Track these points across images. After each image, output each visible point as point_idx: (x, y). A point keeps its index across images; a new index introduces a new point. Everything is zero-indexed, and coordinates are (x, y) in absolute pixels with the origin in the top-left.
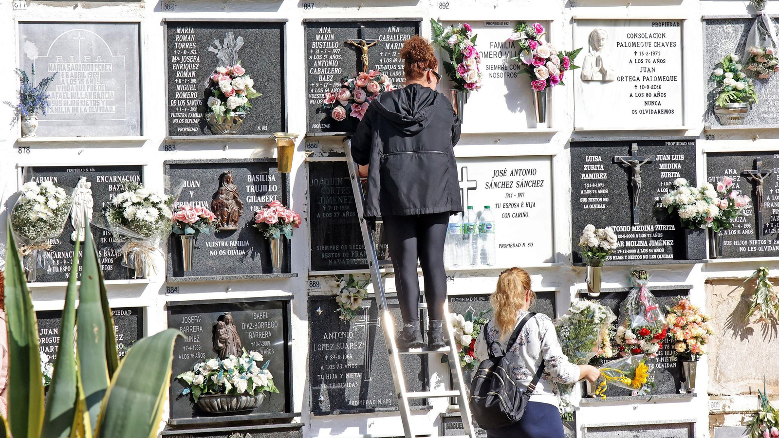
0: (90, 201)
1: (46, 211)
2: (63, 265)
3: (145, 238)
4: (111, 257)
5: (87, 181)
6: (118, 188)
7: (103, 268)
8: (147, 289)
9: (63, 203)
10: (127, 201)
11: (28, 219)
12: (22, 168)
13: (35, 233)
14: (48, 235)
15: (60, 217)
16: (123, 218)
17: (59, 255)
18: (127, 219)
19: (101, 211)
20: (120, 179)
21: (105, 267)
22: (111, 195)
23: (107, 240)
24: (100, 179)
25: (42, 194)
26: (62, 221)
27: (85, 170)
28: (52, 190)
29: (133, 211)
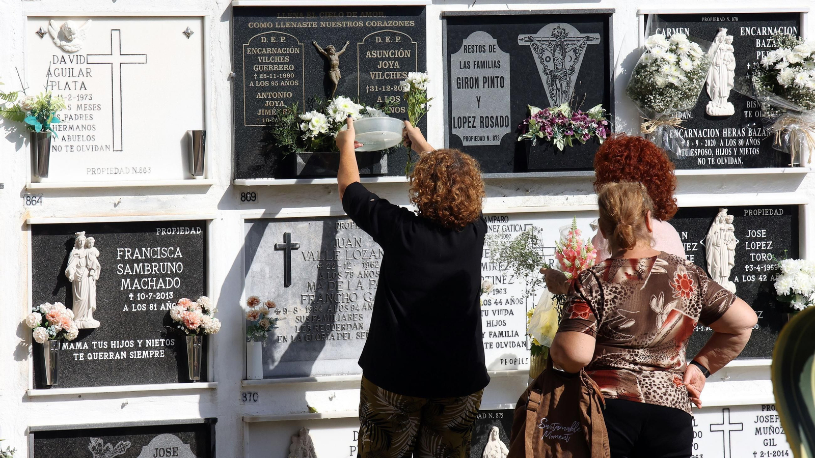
0: (732, 61)
1: (677, 74)
2: (695, 147)
3: (806, 111)
4: (757, 138)
5: (728, 33)
6: (768, 44)
7: (747, 151)
8: (805, 181)
9: (699, 63)
10: (782, 60)
11: (653, 85)
12: (646, 16)
13: (663, 103)
14: (679, 106)
15: (695, 82)
16: (776, 83)
17: (690, 133)
18: (782, 86)
19: (746, 75)
20: (771, 32)
21: (749, 151)
22: (758, 53)
23: (753, 114)
24: (745, 31)
25: (671, 51)
26: (698, 87)
27: (726, 19)
28: (686, 45)
29: (790, 74)
